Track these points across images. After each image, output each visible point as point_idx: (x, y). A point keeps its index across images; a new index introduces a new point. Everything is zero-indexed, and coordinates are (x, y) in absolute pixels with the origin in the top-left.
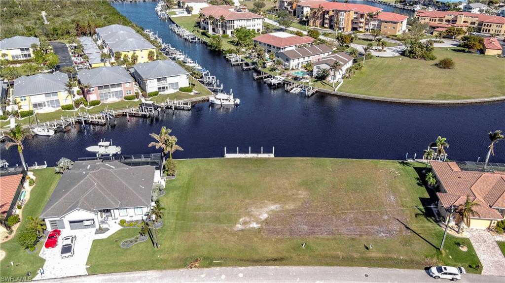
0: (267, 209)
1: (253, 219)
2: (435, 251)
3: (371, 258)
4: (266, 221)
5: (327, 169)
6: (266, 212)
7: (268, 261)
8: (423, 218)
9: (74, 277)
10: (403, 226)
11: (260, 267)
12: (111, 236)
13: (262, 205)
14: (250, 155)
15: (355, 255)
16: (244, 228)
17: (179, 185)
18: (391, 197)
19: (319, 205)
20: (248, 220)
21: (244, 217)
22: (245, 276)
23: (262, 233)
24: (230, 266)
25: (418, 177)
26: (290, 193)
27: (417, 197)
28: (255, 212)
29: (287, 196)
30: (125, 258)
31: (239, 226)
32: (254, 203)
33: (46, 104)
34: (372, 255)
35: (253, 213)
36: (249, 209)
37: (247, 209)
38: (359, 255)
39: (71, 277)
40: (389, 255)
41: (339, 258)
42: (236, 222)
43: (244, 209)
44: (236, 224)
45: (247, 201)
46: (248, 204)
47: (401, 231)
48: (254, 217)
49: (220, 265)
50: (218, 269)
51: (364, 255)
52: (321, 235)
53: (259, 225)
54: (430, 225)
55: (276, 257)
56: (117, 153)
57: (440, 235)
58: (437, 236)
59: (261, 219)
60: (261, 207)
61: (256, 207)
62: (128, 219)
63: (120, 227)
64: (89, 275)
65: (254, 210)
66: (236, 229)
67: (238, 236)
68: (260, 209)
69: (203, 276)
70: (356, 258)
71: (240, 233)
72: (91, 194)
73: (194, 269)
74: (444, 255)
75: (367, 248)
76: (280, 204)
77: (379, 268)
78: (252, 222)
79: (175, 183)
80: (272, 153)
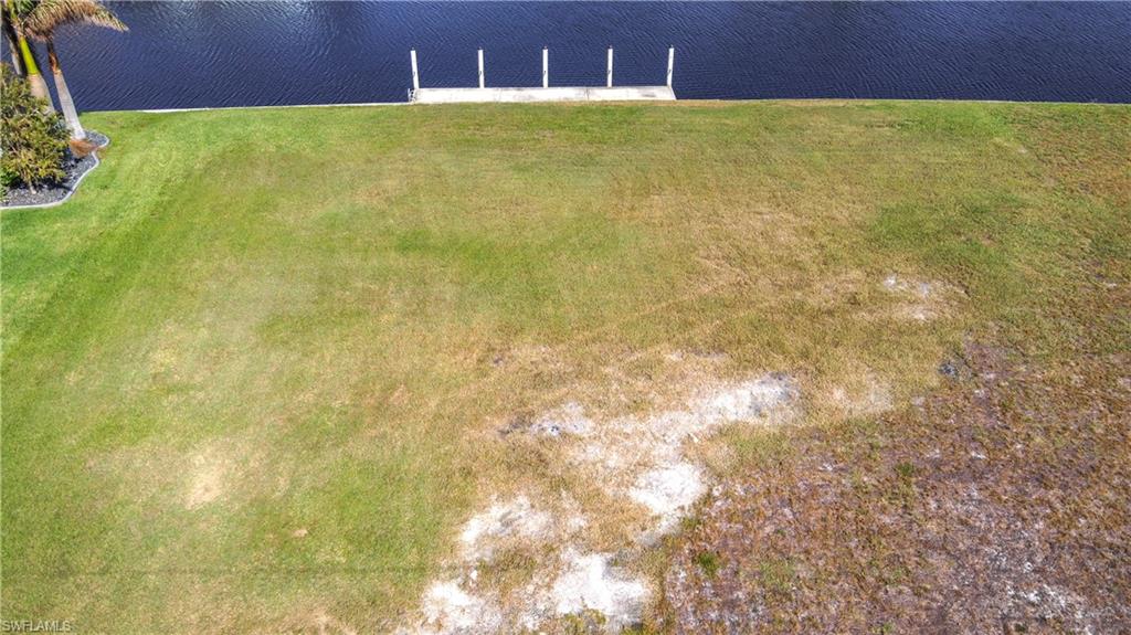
1: (577, 522)
4: (697, 544)
5: (998, 147)
6: (688, 450)
13: (641, 384)
17: (62, 246)
20: (533, 524)
21: (505, 497)
26: (822, 294)
29: (814, 316)
32: (580, 374)
35: (572, 454)
36: (546, 424)
37: (523, 420)
43: (502, 423)
44: (424, 572)
45: (528, 352)
46: (539, 380)
48: (590, 501)
53: (640, 591)
59: (643, 518)
60: (637, 406)
61: (598, 406)
65: (584, 427)
68: (630, 424)
76: (778, 376)
78: (569, 553)
79: (38, 231)
80: (665, 84)
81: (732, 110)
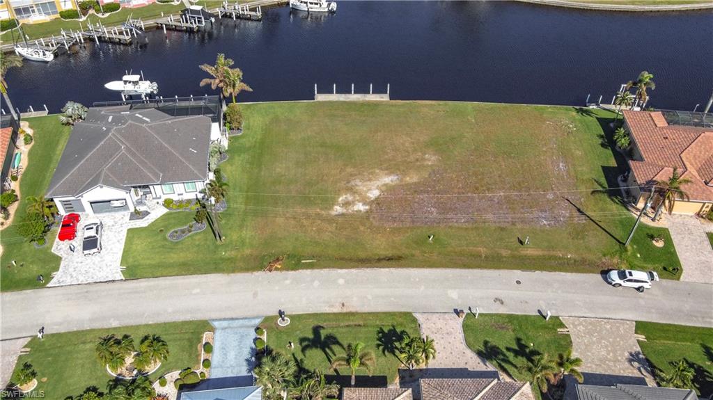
0: (379, 183)
1: (358, 198)
2: (617, 247)
3: (525, 256)
4: (377, 201)
5: (468, 119)
6: (378, 188)
7: (379, 260)
8: (605, 197)
9: (106, 282)
10: (574, 210)
11: (368, 270)
12: (153, 224)
13: (371, 176)
14: (354, 97)
15: (505, 253)
16: (345, 211)
17: (248, 145)
18: (561, 164)
19: (454, 176)
20: (350, 198)
21: (346, 194)
22: (347, 282)
23: (371, 220)
24: (325, 267)
25: (603, 133)
26: (412, 158)
27: (598, 164)
28: (361, 187)
29: (408, 163)
30: (175, 256)
31: (338, 209)
32: (359, 174)
33: (36, 9)
34: (528, 252)
35: (357, 188)
36: (353, 183)
37: (348, 182)
38: (510, 252)
39: (100, 282)
40: (552, 253)
41: (480, 256)
42: (333, 202)
43: (345, 182)
44: (333, 205)
45: (349, 170)
46: (351, 175)
47: (571, 217)
48: (360, 195)
49: (310, 266)
50: (308, 272)
51: (516, 253)
52: (457, 222)
53: (367, 207)
54: (614, 208)
55: (390, 255)
56: (152, 92)
57: (629, 224)
58: (622, 225)
59: (369, 198)
60: (370, 180)
61: (362, 180)
62: (175, 198)
63: (165, 210)
64: (126, 280)
65: (360, 184)
66: (333, 213)
67: (337, 224)
68: (368, 183)
69: (288, 282)
70: (505, 257)
71: (340, 220)
72: (117, 162)
73: (274, 273)
74: (629, 253)
75: (521, 243)
76: (397, 175)
77: (537, 272)
78: (357, 202)
79: (242, 141)
80: (386, 93)
81: (403, 106)
